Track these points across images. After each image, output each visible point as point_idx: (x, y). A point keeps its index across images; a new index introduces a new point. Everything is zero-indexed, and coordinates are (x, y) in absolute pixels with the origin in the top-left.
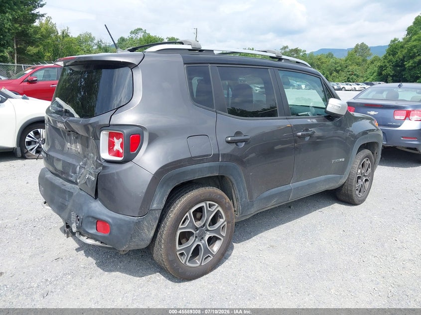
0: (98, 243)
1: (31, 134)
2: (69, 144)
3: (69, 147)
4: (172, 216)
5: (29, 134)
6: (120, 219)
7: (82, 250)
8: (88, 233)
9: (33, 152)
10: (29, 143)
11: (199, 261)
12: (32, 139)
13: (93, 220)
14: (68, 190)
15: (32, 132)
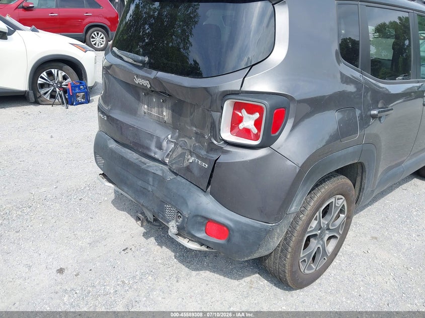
0: (204, 248)
1: (44, 74)
2: (146, 106)
3: (146, 111)
4: (303, 218)
5: (42, 75)
6: (247, 225)
7: (151, 236)
8: (194, 236)
9: (47, 97)
10: (42, 86)
11: (315, 266)
12: (45, 81)
13: (202, 221)
14: (153, 171)
15: (44, 73)
